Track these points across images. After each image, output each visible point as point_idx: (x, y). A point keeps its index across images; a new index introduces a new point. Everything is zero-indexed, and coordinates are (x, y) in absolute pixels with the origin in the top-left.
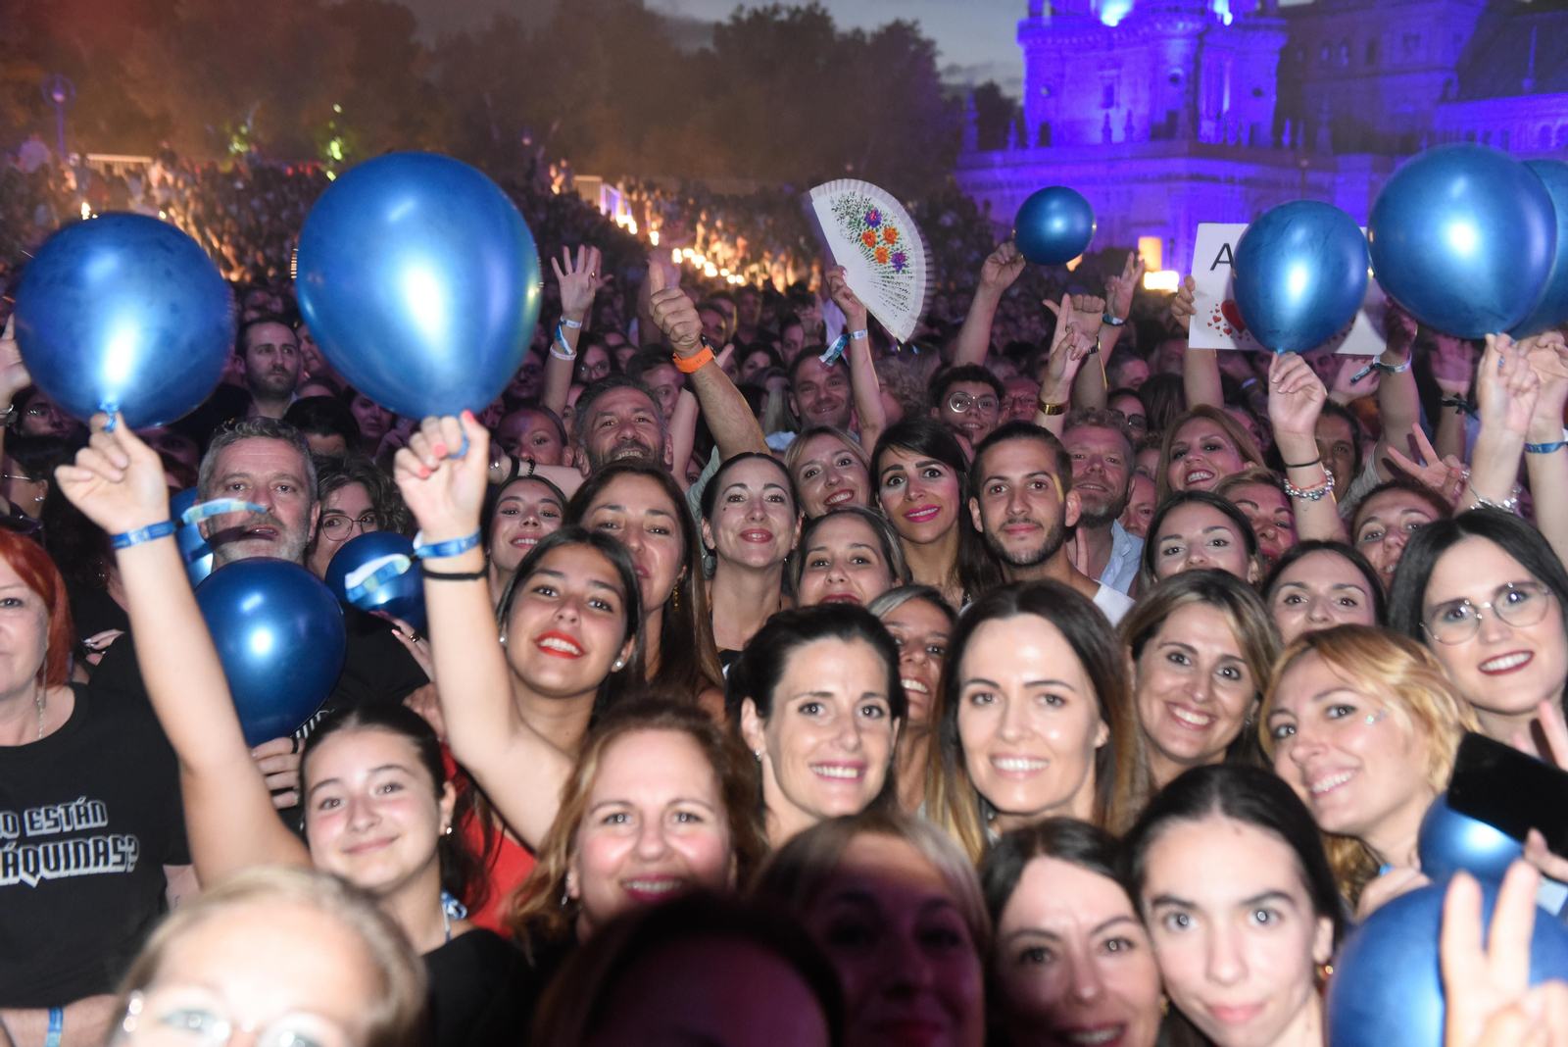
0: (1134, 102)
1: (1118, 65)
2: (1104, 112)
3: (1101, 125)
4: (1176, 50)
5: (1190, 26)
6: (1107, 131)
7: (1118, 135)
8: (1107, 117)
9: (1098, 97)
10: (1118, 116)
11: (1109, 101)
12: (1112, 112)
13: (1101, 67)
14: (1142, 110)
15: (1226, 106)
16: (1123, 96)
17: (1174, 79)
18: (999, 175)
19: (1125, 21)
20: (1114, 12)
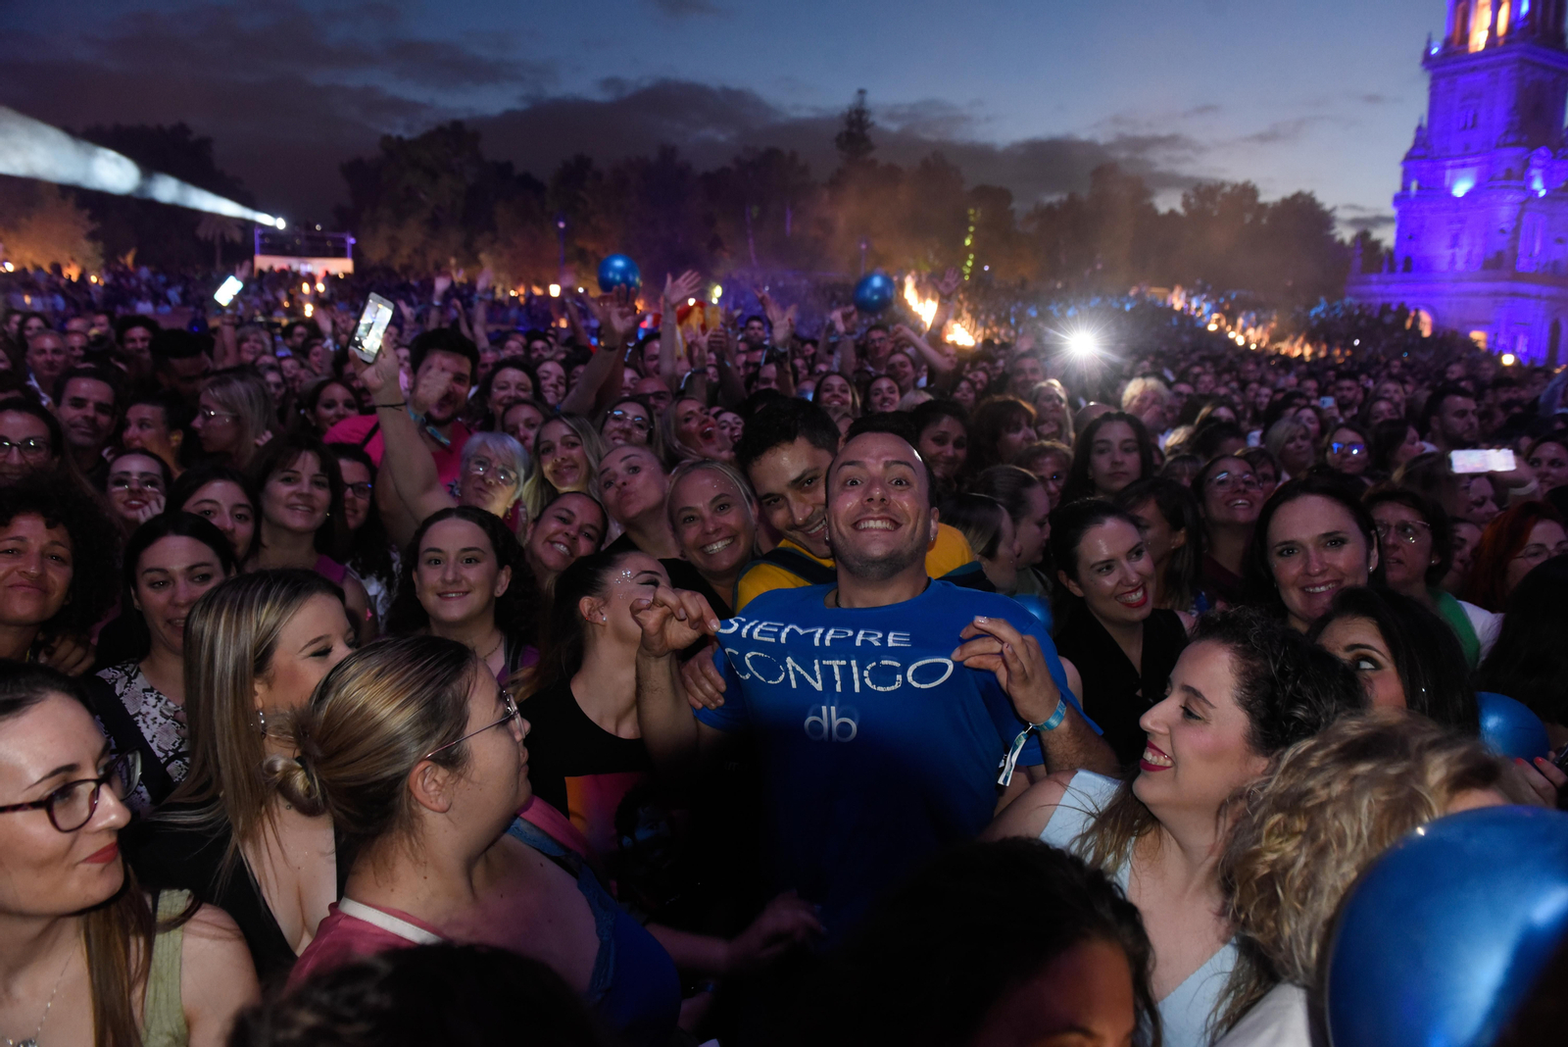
0: (1473, 245)
1: (1462, 221)
2: (1451, 251)
3: (1448, 259)
4: (1505, 213)
5: (1517, 198)
6: (1453, 262)
7: (1460, 265)
8: (1453, 256)
9: (1446, 241)
10: (1461, 253)
11: (1455, 243)
12: (1457, 250)
13: (1451, 223)
14: (1477, 250)
15: (1537, 249)
16: (1465, 240)
17: (1502, 231)
18: (1375, 288)
19: (1469, 194)
20: (1461, 188)
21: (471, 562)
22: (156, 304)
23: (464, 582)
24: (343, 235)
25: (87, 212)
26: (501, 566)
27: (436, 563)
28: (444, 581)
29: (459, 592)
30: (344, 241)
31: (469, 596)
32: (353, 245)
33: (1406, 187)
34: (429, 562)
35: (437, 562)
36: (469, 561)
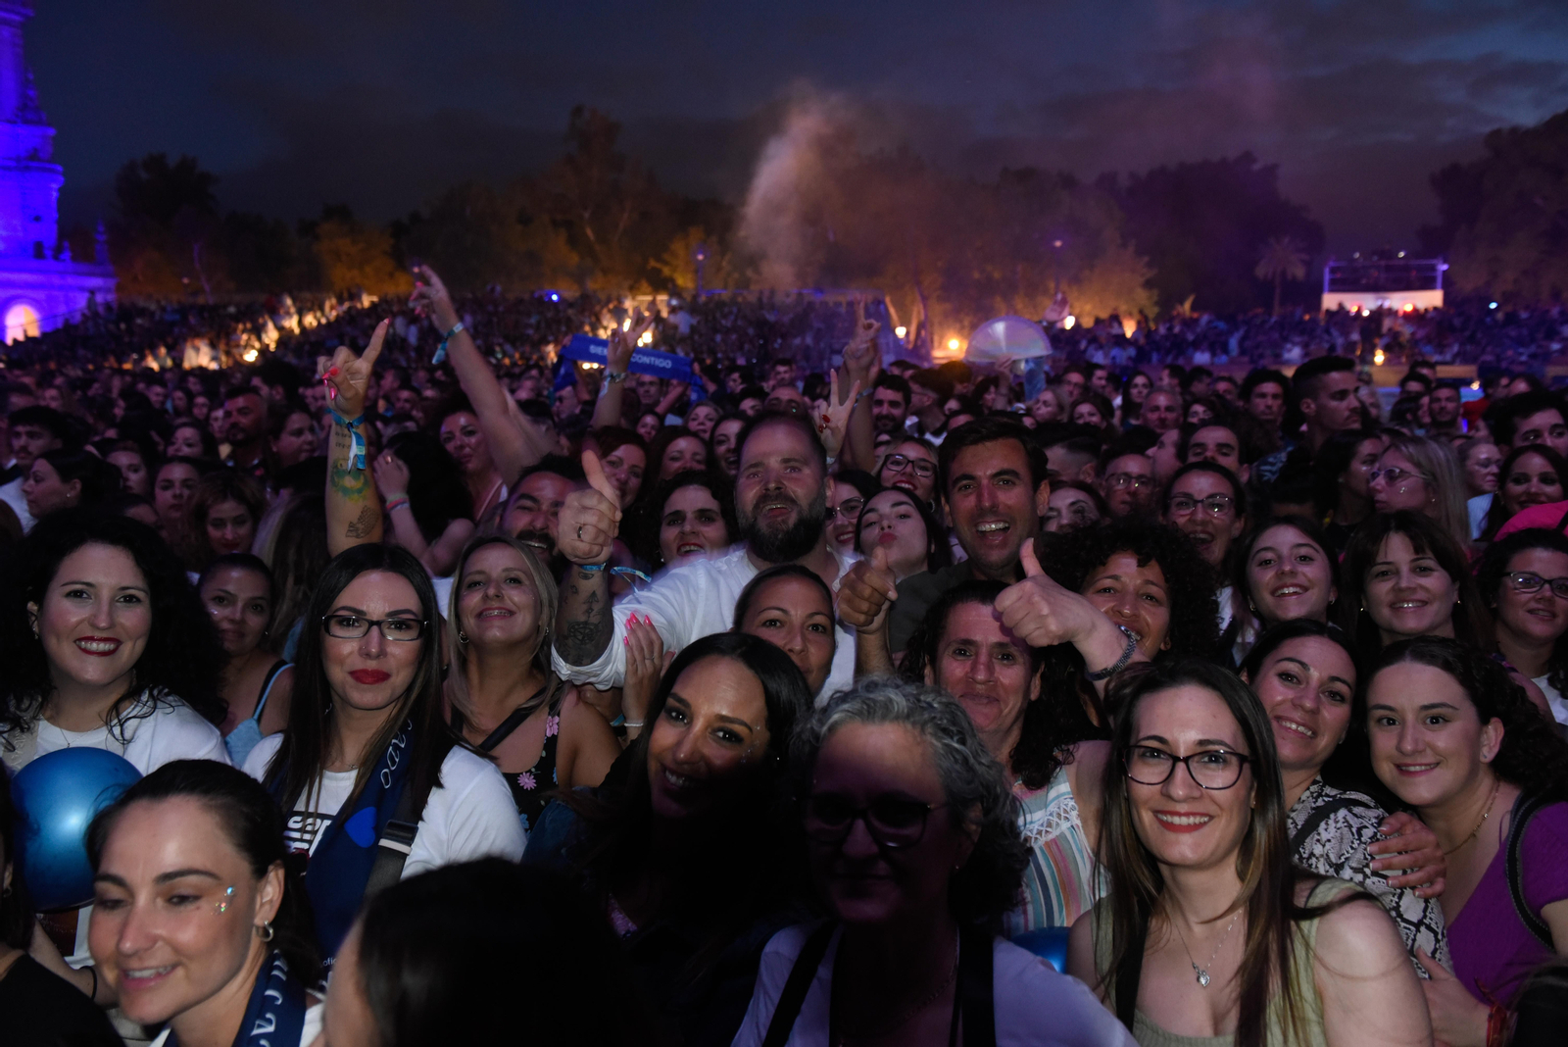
21: (1437, 722)
22: (1214, 354)
23: (1429, 751)
24: (1434, 262)
25: (1146, 259)
26: (1484, 720)
27: (1389, 724)
28: (1399, 749)
29: (1426, 765)
30: (1433, 268)
31: (1437, 770)
32: (1444, 272)
34: (1379, 720)
35: (1391, 722)
36: (1435, 720)
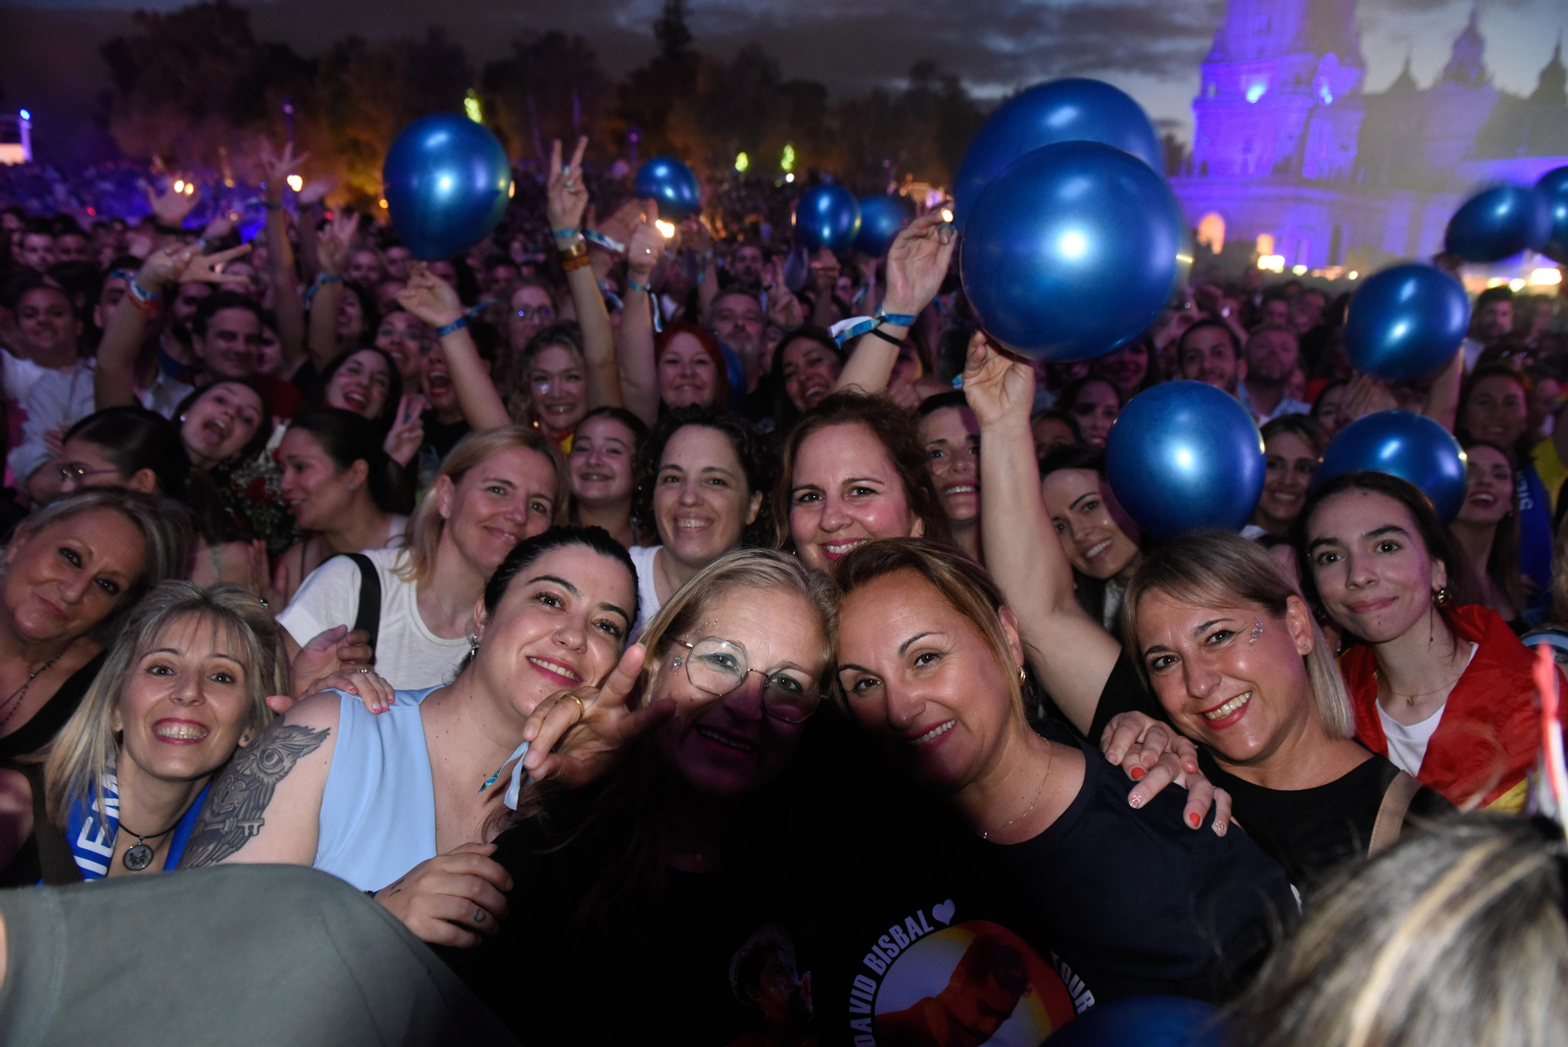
0: (1264, 150)
1: (1254, 126)
2: (1243, 155)
3: (1241, 163)
4: (1294, 120)
5: (1305, 104)
6: (1245, 166)
7: (1251, 169)
8: (1246, 160)
9: (1239, 146)
10: (1253, 158)
12: (1249, 155)
13: (1244, 128)
14: (1268, 155)
16: (1257, 145)
17: (1291, 136)
19: (1262, 99)
20: (1255, 93)
33: (1204, 91)
